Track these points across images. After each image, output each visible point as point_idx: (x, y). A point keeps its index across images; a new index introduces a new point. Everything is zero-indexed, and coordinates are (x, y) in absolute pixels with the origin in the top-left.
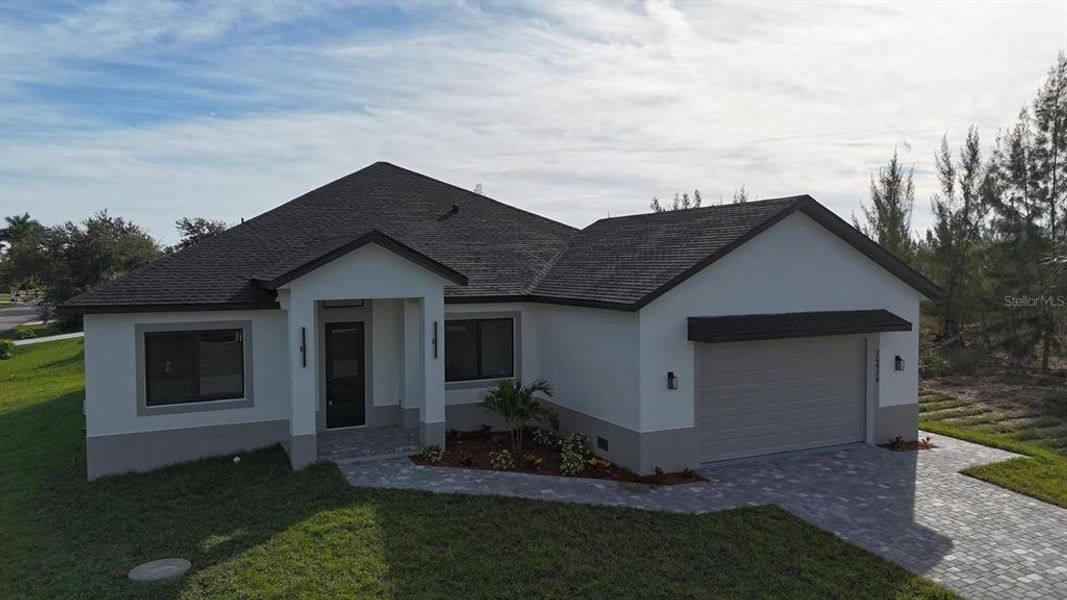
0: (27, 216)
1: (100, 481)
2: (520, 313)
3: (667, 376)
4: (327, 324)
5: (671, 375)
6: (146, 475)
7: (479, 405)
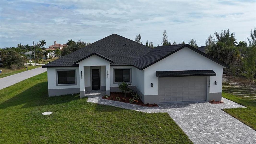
0: (72, 40)
1: (50, 97)
2: (131, 68)
3: (151, 84)
4: (92, 70)
5: (152, 84)
6: (58, 96)
7: (118, 87)
